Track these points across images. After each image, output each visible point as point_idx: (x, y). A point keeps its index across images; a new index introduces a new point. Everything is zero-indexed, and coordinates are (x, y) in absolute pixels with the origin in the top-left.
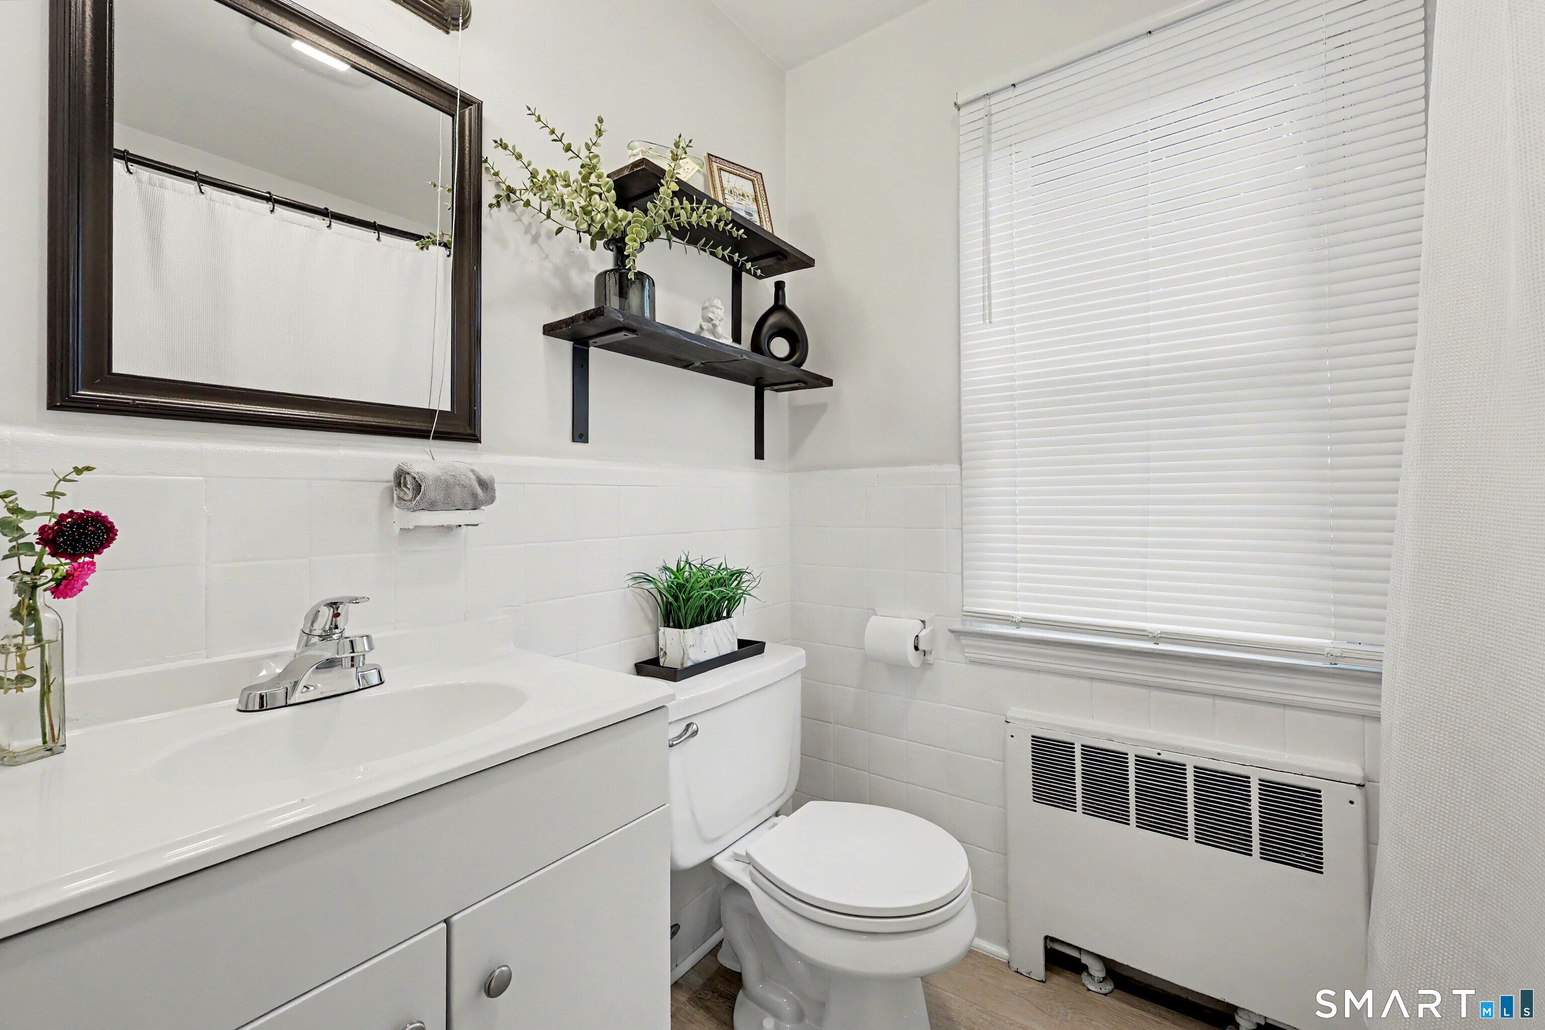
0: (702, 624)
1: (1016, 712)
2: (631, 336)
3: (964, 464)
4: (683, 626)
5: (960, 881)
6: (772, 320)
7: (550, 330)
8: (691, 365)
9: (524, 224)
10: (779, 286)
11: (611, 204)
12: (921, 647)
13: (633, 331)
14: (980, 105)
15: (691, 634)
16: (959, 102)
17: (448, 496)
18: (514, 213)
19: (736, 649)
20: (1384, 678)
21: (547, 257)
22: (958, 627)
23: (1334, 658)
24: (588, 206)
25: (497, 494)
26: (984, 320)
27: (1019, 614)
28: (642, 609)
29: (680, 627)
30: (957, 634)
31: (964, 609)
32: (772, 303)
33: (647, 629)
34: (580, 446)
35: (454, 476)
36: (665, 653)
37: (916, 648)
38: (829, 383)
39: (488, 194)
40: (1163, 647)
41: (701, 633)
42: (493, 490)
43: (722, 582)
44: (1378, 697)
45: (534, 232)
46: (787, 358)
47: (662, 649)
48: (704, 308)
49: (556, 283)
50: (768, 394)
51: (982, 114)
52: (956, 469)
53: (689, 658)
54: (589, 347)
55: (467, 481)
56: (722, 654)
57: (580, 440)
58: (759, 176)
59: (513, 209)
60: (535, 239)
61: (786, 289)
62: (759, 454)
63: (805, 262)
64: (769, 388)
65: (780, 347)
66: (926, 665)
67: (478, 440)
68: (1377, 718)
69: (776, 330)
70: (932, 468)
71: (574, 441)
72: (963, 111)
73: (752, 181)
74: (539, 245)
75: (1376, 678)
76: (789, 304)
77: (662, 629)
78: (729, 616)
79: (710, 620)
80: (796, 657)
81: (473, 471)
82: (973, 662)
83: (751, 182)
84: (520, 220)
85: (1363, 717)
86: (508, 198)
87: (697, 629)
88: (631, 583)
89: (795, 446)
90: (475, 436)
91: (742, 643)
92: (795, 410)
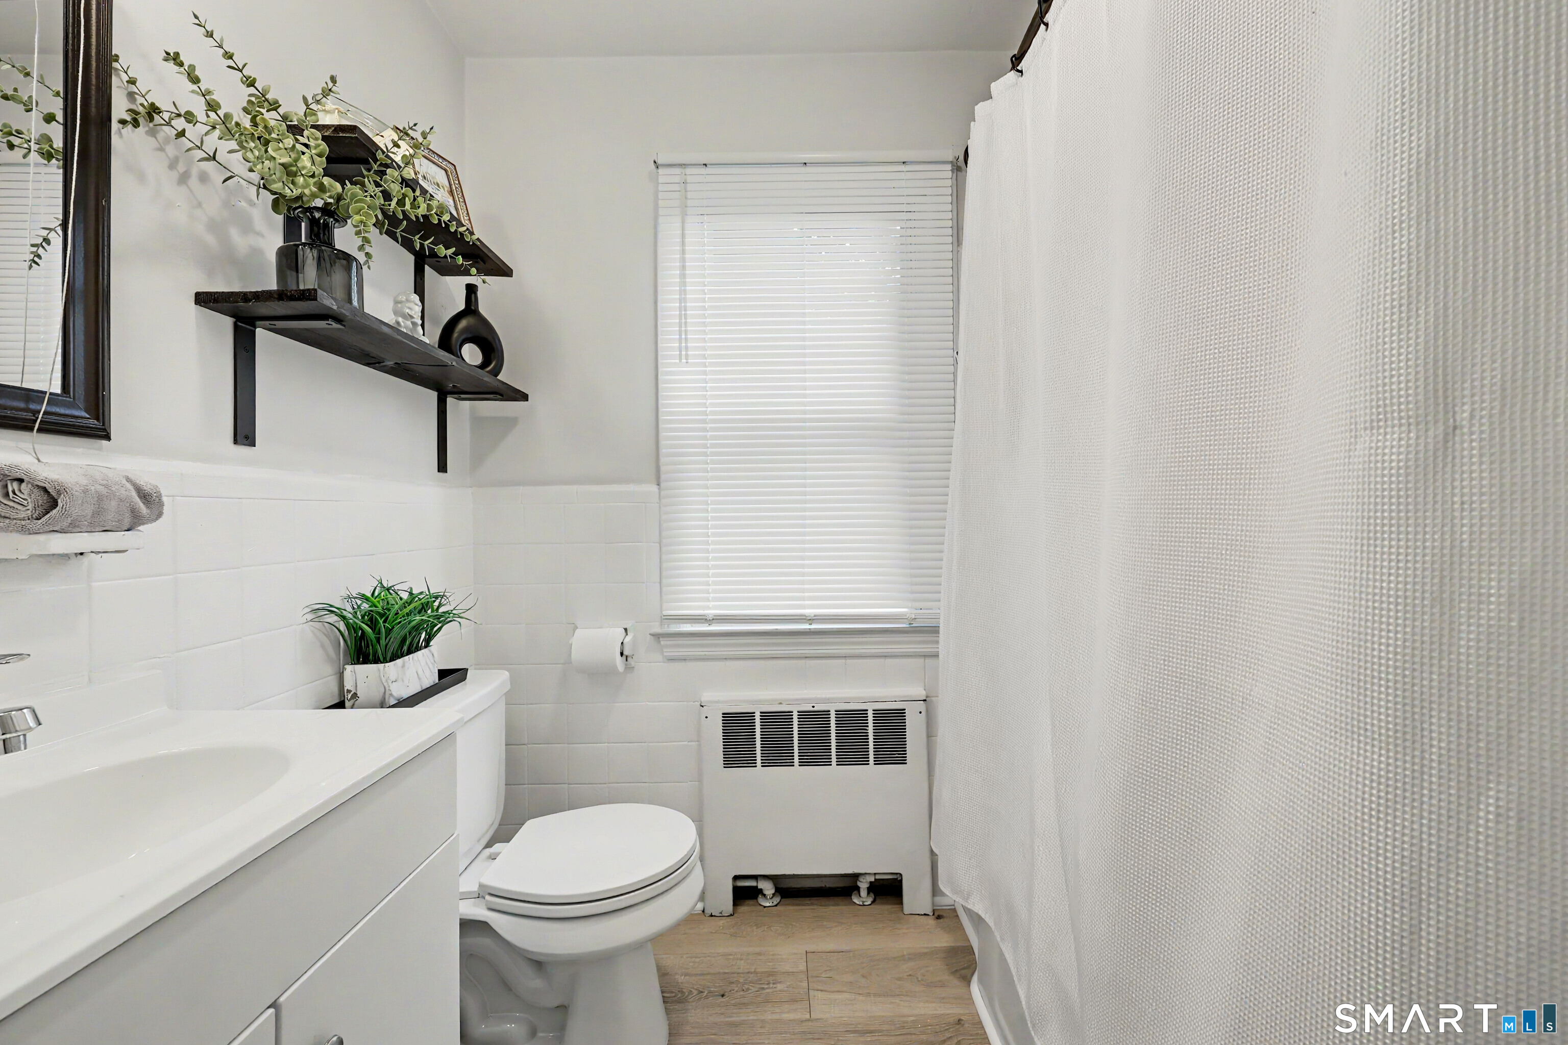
0: (402, 656)
1: (707, 696)
2: (335, 325)
3: (663, 485)
4: (382, 659)
5: (688, 849)
6: (463, 324)
7: (204, 299)
8: (379, 363)
9: (167, 155)
10: (471, 290)
11: (319, 171)
12: (625, 653)
13: (338, 319)
14: (677, 171)
15: (391, 669)
16: (659, 162)
17: (98, 512)
18: (154, 139)
19: (437, 681)
20: (941, 630)
21: (199, 205)
22: (658, 630)
23: (911, 621)
24: (291, 165)
25: (166, 509)
26: (680, 359)
27: (711, 612)
28: (323, 646)
29: (376, 661)
30: (657, 636)
31: (665, 613)
32: (462, 306)
33: (328, 671)
34: (244, 451)
35: (106, 486)
36: (355, 695)
37: (622, 654)
38: (524, 397)
39: (119, 108)
40: (814, 626)
41: (403, 666)
42: (161, 504)
43: (423, 608)
44: (937, 642)
45: (181, 168)
46: (482, 366)
47: (349, 691)
48: (397, 302)
49: (211, 240)
50: (450, 401)
51: (677, 179)
52: (654, 488)
53: (391, 695)
54: (255, 328)
55: (124, 492)
56: (424, 687)
57: (246, 442)
58: (452, 168)
59: (152, 133)
60: (184, 179)
61: (479, 294)
62: (442, 467)
63: (504, 271)
64: (456, 396)
65: (471, 354)
66: (629, 668)
67: (108, 437)
68: (936, 656)
69: (469, 336)
70: (631, 488)
71: (236, 442)
72: (661, 171)
73: (446, 171)
74: (188, 187)
75: (935, 630)
76: (482, 309)
77: (349, 668)
78: (427, 645)
79: (409, 652)
80: (497, 681)
81: (128, 480)
82: (672, 660)
83: (443, 172)
84: (161, 149)
85: (925, 656)
86: (151, 119)
87: (399, 662)
88: (310, 617)
89: (477, 460)
90: (105, 429)
91: (443, 674)
92: (477, 421)
